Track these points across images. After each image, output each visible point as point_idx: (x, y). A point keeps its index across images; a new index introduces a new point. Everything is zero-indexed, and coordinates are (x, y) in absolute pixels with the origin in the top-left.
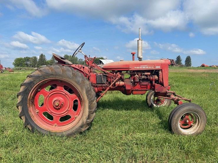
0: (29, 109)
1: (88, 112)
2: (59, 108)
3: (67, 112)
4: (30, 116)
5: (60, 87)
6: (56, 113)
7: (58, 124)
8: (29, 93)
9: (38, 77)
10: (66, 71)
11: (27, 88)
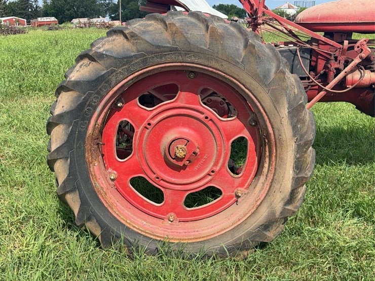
0: (92, 169)
1: (291, 181)
2: (184, 165)
3: (210, 178)
4: (94, 191)
5: (190, 94)
6: (173, 180)
7: (178, 215)
8: (91, 117)
9: (124, 60)
10: (222, 37)
11: (86, 100)
